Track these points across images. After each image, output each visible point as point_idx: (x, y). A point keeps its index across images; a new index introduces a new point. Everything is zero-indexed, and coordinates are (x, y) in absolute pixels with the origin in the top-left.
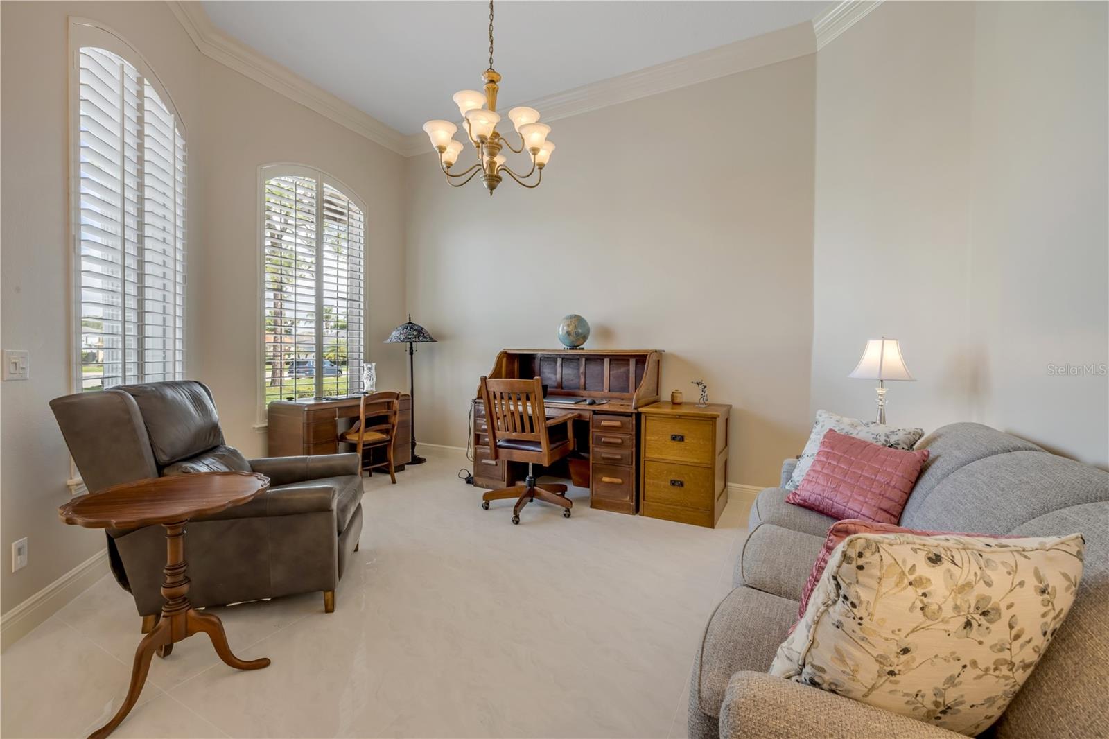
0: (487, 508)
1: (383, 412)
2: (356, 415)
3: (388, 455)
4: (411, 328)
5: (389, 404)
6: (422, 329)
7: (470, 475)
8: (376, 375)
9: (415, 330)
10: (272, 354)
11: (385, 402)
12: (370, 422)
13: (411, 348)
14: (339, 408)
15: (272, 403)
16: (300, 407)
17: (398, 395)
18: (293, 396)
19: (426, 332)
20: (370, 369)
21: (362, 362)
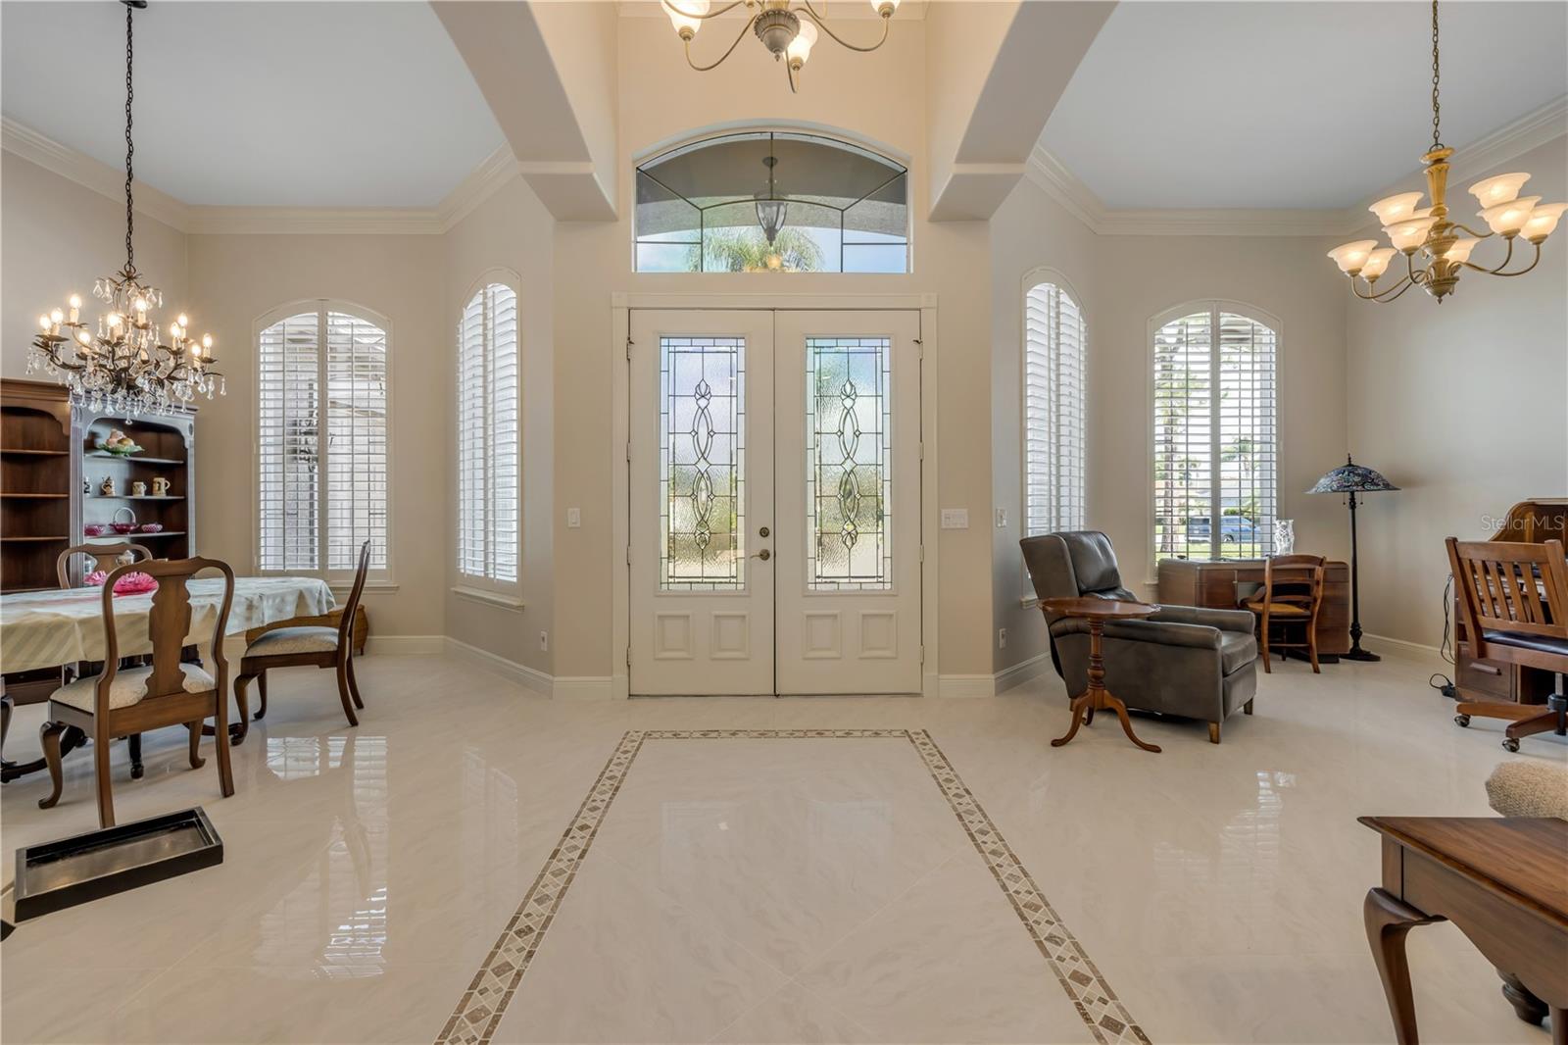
0: (1464, 725)
1: (1299, 580)
2: (1261, 581)
3: (1308, 636)
4: (1350, 472)
5: (1311, 571)
6: (1370, 472)
7: (1450, 684)
8: (1295, 534)
9: (1359, 475)
10: (1162, 509)
11: (1305, 569)
12: (1279, 590)
13: (1353, 500)
14: (1239, 571)
15: (1162, 560)
16: (1192, 565)
17: (1322, 560)
18: (1185, 554)
19: (1379, 476)
20: (1285, 527)
21: (1274, 518)
